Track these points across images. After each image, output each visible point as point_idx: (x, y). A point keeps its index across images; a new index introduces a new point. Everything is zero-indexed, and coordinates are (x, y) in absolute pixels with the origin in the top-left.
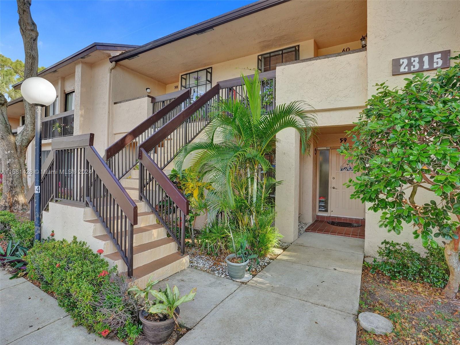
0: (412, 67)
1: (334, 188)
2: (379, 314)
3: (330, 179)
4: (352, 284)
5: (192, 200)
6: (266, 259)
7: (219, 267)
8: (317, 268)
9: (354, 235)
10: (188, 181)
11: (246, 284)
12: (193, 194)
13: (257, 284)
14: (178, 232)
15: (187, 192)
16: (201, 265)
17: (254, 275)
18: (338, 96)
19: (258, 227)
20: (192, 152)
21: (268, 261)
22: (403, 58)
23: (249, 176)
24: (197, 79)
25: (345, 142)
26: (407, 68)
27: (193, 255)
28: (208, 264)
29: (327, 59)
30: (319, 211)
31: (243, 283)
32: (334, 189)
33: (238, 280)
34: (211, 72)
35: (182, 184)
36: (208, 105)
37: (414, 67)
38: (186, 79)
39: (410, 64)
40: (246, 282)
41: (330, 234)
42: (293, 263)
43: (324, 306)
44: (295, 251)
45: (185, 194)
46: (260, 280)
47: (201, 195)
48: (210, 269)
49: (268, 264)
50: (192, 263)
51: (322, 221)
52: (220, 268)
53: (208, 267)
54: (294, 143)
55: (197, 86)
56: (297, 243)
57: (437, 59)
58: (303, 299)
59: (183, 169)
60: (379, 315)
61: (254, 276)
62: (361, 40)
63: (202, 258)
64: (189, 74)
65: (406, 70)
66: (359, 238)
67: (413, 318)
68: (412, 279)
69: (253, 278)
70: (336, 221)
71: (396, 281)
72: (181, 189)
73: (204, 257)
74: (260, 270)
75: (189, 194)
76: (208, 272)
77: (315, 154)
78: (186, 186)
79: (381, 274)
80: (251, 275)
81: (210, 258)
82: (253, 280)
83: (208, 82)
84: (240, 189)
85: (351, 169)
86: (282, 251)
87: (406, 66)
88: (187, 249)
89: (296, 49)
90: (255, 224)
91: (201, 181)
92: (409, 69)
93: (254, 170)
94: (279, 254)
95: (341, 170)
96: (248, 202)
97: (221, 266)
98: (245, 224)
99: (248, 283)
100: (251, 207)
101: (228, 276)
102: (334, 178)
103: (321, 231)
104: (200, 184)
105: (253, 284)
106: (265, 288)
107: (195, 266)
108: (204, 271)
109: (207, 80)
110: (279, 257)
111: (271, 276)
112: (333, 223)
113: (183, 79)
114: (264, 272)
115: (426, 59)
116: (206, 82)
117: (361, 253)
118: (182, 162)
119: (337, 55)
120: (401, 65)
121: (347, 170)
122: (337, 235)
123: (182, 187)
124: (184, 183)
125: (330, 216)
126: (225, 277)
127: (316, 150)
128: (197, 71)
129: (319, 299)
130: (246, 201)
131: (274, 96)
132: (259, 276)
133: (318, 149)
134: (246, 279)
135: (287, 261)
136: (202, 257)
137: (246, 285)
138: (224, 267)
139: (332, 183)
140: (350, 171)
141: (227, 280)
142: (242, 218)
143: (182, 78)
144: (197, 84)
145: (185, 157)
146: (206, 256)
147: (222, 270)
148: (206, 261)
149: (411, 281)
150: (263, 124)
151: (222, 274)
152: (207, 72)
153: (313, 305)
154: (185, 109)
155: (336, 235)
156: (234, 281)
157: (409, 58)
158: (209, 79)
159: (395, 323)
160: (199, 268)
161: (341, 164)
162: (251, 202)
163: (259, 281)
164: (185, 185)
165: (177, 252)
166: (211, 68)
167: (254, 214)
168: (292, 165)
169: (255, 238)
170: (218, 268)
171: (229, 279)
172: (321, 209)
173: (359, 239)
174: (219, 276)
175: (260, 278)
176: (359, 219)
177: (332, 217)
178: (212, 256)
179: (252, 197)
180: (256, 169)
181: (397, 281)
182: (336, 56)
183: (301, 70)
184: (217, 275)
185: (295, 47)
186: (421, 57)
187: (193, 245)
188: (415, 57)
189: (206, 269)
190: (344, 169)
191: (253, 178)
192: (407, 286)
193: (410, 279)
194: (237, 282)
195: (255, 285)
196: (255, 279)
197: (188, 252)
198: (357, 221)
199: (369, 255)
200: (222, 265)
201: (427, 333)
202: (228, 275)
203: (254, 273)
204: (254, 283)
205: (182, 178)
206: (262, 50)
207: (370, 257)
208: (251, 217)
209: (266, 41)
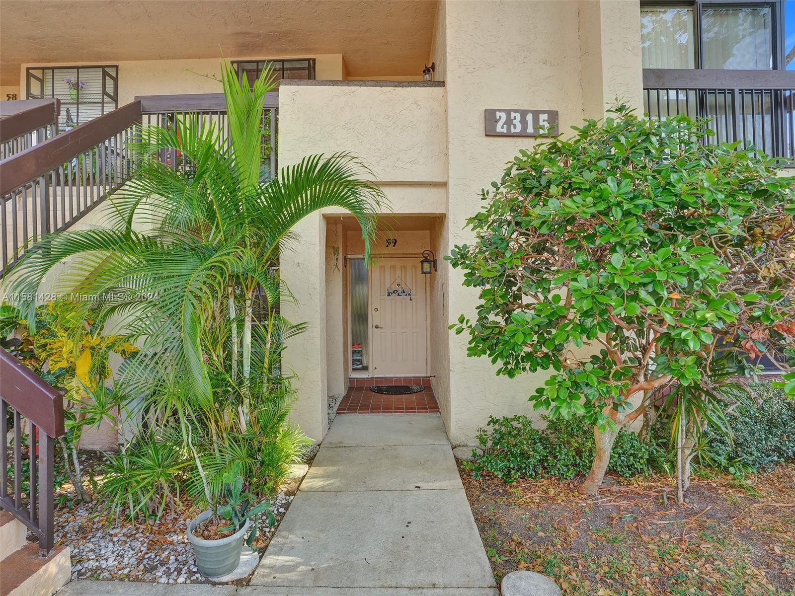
0: (512, 126)
1: (377, 327)
2: (528, 569)
3: (371, 312)
4: (459, 514)
5: (72, 384)
6: (281, 496)
7: (166, 553)
8: (386, 493)
9: (422, 408)
10: (59, 334)
11: (248, 585)
12: (74, 370)
13: (277, 575)
14: (27, 479)
15: (51, 366)
16: (111, 562)
17: (261, 549)
18: (398, 159)
19: (256, 429)
20: (68, 259)
21: (284, 502)
22: (500, 111)
23: (233, 315)
24: (77, 86)
25: (394, 246)
26: (505, 126)
27: (83, 531)
28: (132, 552)
29: (379, 88)
30: (354, 369)
31: (239, 583)
32: (379, 329)
33: (225, 578)
34: (114, 76)
35: (37, 344)
36: (107, 148)
37: (515, 128)
38: (42, 81)
39: (509, 122)
40: (246, 576)
41: (382, 412)
42: (338, 491)
43: (434, 586)
44: (331, 462)
45: (49, 372)
46: (282, 559)
47: (101, 371)
48: (141, 567)
49: (286, 509)
50: (80, 561)
51: (360, 389)
52: (168, 557)
53: (133, 561)
54: (318, 244)
55: (78, 103)
56: (330, 443)
57: (544, 121)
58: (389, 583)
59: (37, 304)
60: (530, 573)
61: (262, 551)
62: (424, 71)
63: (111, 535)
64: (53, 69)
65: (505, 130)
66: (430, 412)
67: (573, 556)
68: (534, 474)
69: (261, 558)
70: (384, 384)
71: (513, 483)
72: (33, 357)
73: (117, 531)
74: (273, 530)
75: (61, 369)
76: (137, 579)
77: (345, 266)
78: (52, 349)
79: (487, 475)
80: (254, 551)
81: (137, 529)
82: (263, 566)
83: (107, 99)
84: (210, 347)
85: (404, 292)
86: (306, 467)
87: (504, 124)
88: (60, 516)
89: (309, 63)
90: (250, 424)
91: (99, 334)
92: (509, 129)
93: (245, 301)
94: (301, 475)
95: (389, 295)
96: (231, 377)
97: (171, 547)
98: (226, 429)
99: (254, 581)
100: (239, 388)
101: (198, 575)
102: (376, 310)
103: (365, 408)
104: (94, 340)
105: (266, 579)
106: (297, 581)
107: (91, 570)
108: (122, 580)
109: (104, 92)
110: (304, 486)
111: (302, 540)
112: (380, 390)
113: (32, 79)
114: (284, 533)
115: (529, 117)
116: (103, 98)
117: (445, 442)
118: (34, 287)
119: (396, 84)
120: (497, 121)
121: (399, 295)
122: (394, 412)
123: (36, 352)
124: (43, 341)
125: (373, 378)
126: (189, 581)
127: (345, 259)
128: (78, 68)
129: (419, 571)
130: (227, 376)
131: (273, 145)
132: (276, 549)
133: (349, 256)
134: (244, 569)
135: (323, 490)
136: (112, 532)
137: (249, 589)
138: (179, 549)
139: (374, 318)
140: (403, 297)
141: (196, 586)
142: (218, 415)
143: (28, 75)
144: (75, 97)
145: (46, 269)
146: (123, 526)
147: (176, 560)
148: (126, 542)
149: (533, 478)
150: (262, 197)
151: (179, 574)
152: (105, 74)
153: (413, 591)
154: (42, 144)
155: (392, 412)
156: (214, 584)
157: (508, 112)
158: (110, 90)
159: (557, 579)
160: (106, 574)
161: (388, 285)
162: (238, 375)
163: (278, 564)
164: (49, 347)
165: (26, 548)
166: (117, 67)
167: (246, 401)
168: (315, 288)
169: (251, 456)
170: (163, 556)
171: (201, 583)
172: (355, 367)
173: (430, 414)
174: (171, 581)
175: (279, 555)
176: (420, 377)
177: (376, 378)
178: (140, 524)
179: (241, 363)
180: (249, 299)
181: (515, 484)
182: (395, 86)
183: (330, 100)
184: (163, 580)
185: (309, 60)
186: (524, 113)
187: (80, 500)
188: (516, 111)
189: (126, 571)
190: (394, 292)
191: (243, 320)
192: (532, 490)
193: (531, 475)
194: (222, 584)
195: (270, 579)
196: (268, 560)
197: (63, 527)
198: (417, 380)
199: (458, 443)
200: (172, 543)
201: (605, 581)
202: (195, 570)
203: (261, 544)
204: (268, 575)
205: (38, 327)
206: (239, 55)
207: (459, 446)
208: (240, 409)
209: (249, 33)
